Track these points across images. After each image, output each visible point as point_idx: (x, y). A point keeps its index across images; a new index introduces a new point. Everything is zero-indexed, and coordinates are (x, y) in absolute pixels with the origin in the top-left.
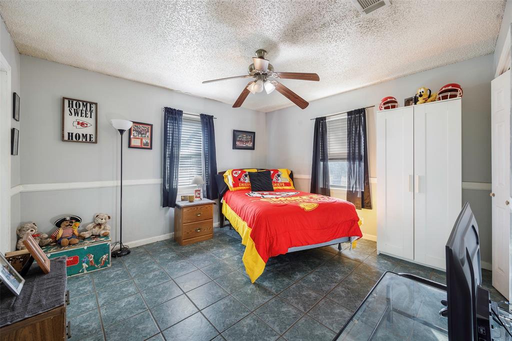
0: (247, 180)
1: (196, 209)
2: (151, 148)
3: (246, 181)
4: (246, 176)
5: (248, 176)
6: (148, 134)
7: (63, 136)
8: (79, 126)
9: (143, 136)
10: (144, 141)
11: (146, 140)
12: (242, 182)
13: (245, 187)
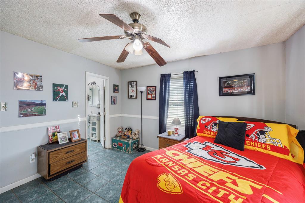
0: (215, 129)
1: (166, 141)
2: (156, 100)
3: (213, 130)
4: (215, 124)
5: (218, 125)
6: (154, 92)
7: (128, 97)
8: (132, 92)
9: (152, 93)
10: (153, 96)
11: (153, 95)
12: (207, 130)
13: (210, 136)
